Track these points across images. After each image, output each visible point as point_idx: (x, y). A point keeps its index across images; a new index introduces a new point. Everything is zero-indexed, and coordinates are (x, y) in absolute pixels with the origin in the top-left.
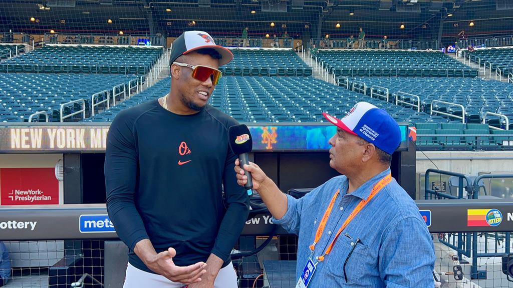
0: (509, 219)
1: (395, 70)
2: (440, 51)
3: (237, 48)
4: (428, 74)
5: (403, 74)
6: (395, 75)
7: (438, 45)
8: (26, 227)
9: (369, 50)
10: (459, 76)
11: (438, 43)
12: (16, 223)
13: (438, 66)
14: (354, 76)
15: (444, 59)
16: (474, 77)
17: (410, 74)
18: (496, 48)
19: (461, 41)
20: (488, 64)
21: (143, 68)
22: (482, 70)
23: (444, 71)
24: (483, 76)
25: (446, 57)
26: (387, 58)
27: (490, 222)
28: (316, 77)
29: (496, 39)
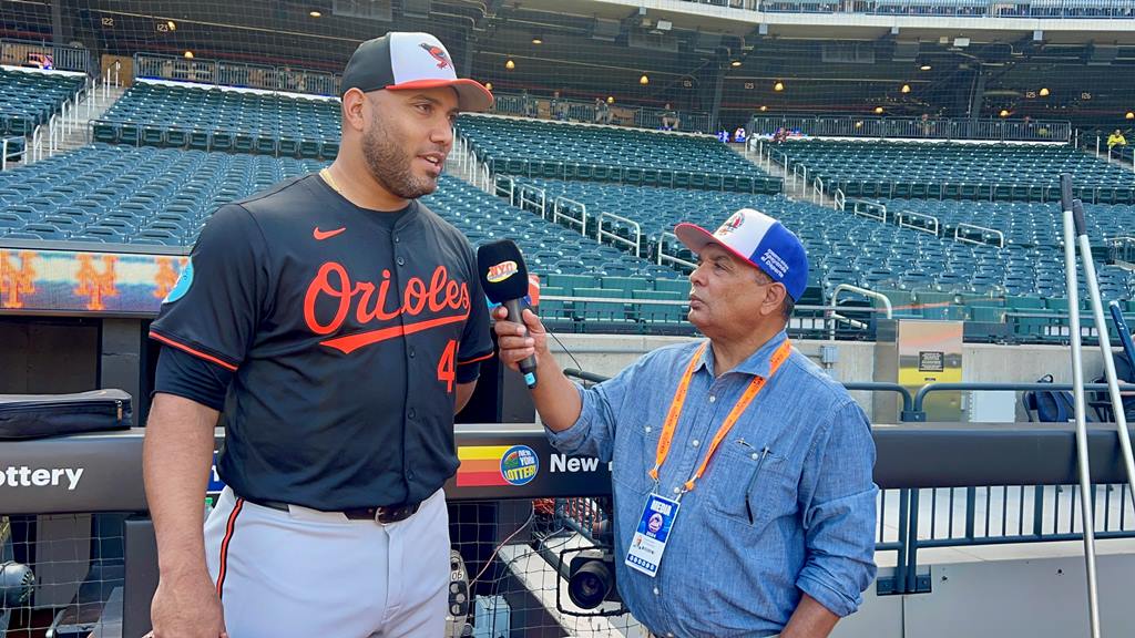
0: (553, 470)
1: (618, 170)
2: (715, 137)
3: (275, 93)
4: (684, 182)
5: (634, 178)
6: (618, 181)
7: (711, 125)
8: (55, 482)
9: (573, 123)
10: (746, 191)
11: (712, 120)
12: (29, 472)
13: (706, 168)
14: (533, 176)
15: (720, 154)
16: (773, 194)
17: (680, 182)
18: (822, 138)
19: (756, 120)
20: (801, 171)
21: (22, 121)
22: (790, 181)
23: (716, 178)
24: (790, 193)
25: (725, 149)
26: (636, 147)
27: (511, 476)
28: (450, 173)
29: (822, 121)
